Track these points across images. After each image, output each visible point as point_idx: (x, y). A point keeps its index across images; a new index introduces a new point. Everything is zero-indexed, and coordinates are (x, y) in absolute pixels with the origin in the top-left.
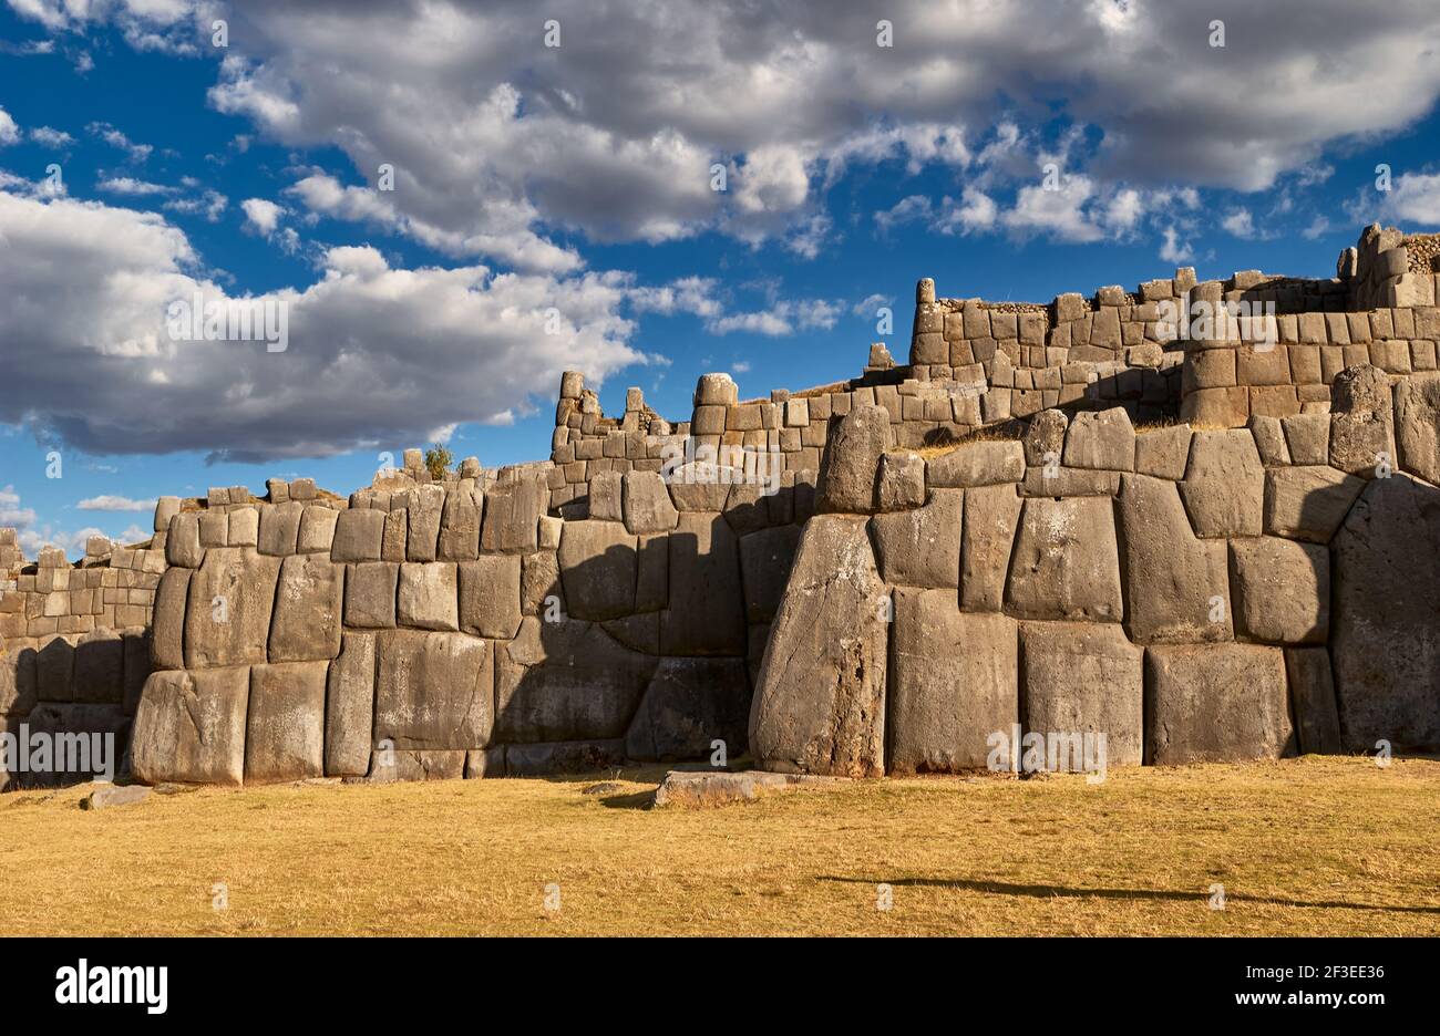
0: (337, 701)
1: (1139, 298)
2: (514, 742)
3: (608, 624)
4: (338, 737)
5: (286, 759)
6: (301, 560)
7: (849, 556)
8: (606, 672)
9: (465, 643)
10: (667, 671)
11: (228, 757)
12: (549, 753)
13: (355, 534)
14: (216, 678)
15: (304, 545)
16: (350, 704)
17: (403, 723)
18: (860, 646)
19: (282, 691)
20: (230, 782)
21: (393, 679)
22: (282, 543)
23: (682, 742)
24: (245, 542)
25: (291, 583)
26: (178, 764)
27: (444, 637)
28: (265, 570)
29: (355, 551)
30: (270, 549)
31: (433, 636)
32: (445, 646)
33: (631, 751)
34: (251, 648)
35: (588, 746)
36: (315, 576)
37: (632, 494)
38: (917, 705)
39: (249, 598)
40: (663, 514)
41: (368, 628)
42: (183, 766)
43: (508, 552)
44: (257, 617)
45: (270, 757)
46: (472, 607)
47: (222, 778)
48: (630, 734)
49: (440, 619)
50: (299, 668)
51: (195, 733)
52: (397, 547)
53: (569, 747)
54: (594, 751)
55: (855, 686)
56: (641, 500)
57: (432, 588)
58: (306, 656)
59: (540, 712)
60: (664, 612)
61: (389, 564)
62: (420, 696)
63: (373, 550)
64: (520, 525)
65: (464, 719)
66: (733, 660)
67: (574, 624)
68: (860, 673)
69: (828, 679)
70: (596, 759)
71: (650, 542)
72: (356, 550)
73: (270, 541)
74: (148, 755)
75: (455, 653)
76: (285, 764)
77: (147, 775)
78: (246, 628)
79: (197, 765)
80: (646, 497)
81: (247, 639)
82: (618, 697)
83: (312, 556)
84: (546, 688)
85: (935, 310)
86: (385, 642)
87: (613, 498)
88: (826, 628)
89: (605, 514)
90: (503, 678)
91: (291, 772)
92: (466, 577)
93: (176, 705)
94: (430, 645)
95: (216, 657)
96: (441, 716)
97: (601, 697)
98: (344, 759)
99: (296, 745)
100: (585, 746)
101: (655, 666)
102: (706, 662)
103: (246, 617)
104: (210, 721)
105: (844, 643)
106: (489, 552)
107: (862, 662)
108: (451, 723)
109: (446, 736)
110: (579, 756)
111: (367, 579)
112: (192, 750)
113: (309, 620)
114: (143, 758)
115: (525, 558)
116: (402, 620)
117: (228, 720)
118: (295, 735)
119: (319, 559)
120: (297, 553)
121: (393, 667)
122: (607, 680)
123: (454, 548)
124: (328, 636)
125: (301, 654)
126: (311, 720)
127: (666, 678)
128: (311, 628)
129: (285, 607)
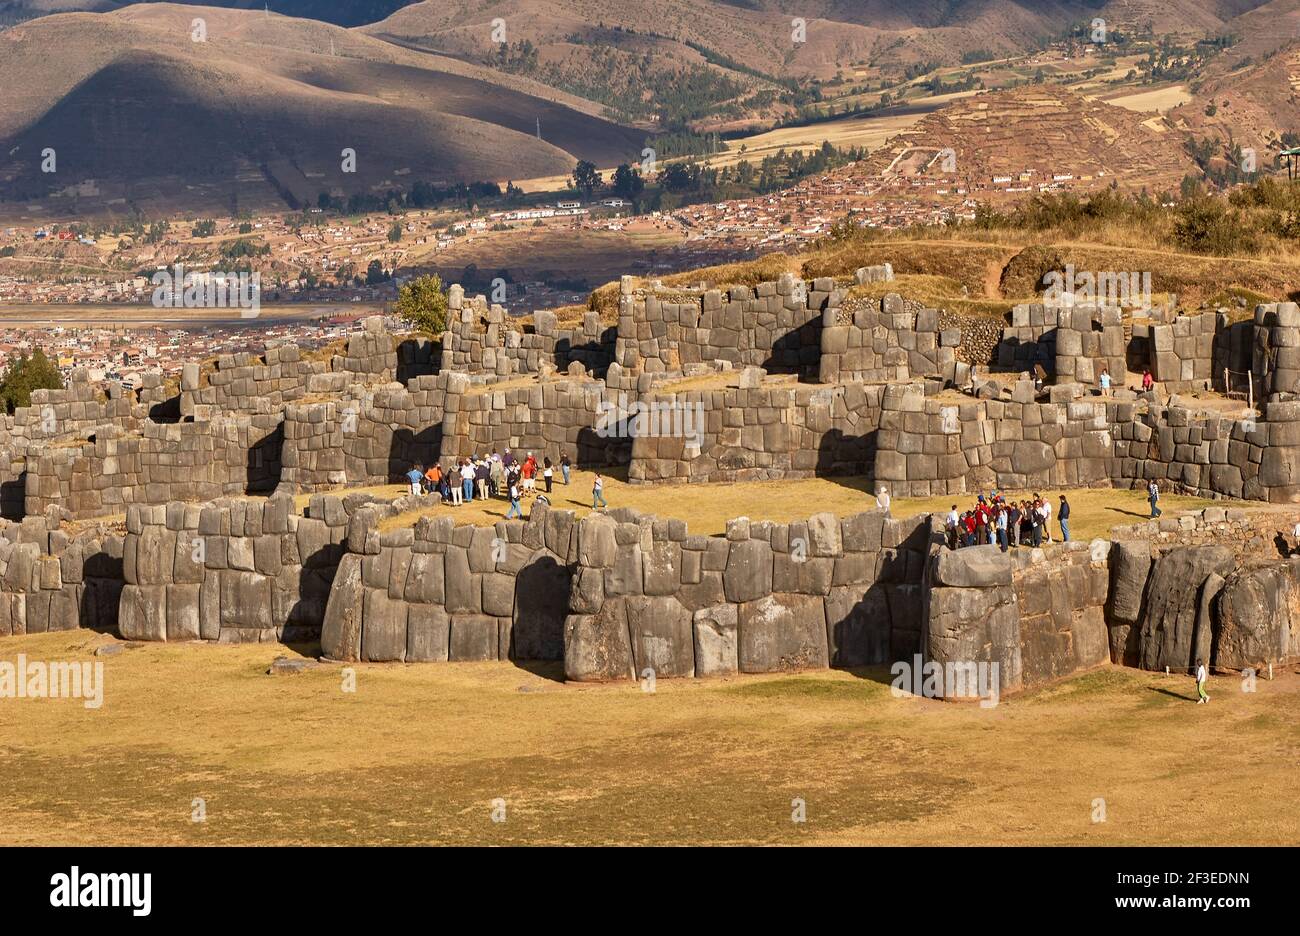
3: (318, 570)
4: (205, 621)
5: (183, 630)
6: (185, 533)
7: (352, 573)
9: (258, 578)
11: (158, 629)
12: (293, 632)
13: (208, 522)
14: (151, 591)
15: (186, 525)
16: (209, 605)
17: (232, 616)
18: (352, 611)
19: (180, 598)
20: (161, 640)
21: (227, 594)
22: (176, 523)
24: (160, 523)
25: (181, 545)
26: (138, 631)
27: (247, 574)
28: (169, 537)
30: (172, 527)
31: (243, 574)
32: (249, 579)
34: (166, 576)
36: (191, 542)
37: (327, 508)
39: (164, 552)
41: (216, 569)
42: (140, 634)
43: (275, 534)
44: (167, 561)
45: (176, 629)
46: (260, 561)
47: (157, 638)
49: (246, 566)
50: (187, 587)
51: (144, 617)
52: (227, 529)
53: (302, 630)
55: (350, 627)
57: (241, 550)
58: (189, 581)
61: (223, 537)
62: (238, 603)
63: (216, 530)
65: (257, 615)
68: (352, 622)
69: (341, 624)
72: (209, 531)
73: (171, 523)
74: (125, 626)
75: (253, 583)
76: (183, 633)
77: (125, 635)
78: (163, 568)
79: (146, 632)
81: (164, 572)
83: (190, 531)
86: (223, 576)
87: (319, 508)
88: (342, 603)
89: (316, 516)
91: (186, 637)
92: (257, 546)
93: (135, 603)
94: (242, 579)
95: (151, 580)
96: (247, 613)
97: (314, 606)
98: (207, 632)
99: (188, 624)
100: (309, 629)
103: (163, 562)
104: (150, 611)
105: (347, 610)
106: (266, 533)
107: (352, 618)
108: (251, 617)
109: (250, 622)
110: (307, 633)
111: (214, 545)
112: (143, 625)
113: (190, 564)
114: (123, 627)
115: (282, 537)
116: (231, 567)
117: (158, 612)
118: (187, 619)
119: (193, 533)
120: (183, 529)
121: (227, 588)
123: (251, 531)
124: (199, 572)
125: (187, 580)
126: (192, 613)
128: (190, 568)
129: (179, 557)
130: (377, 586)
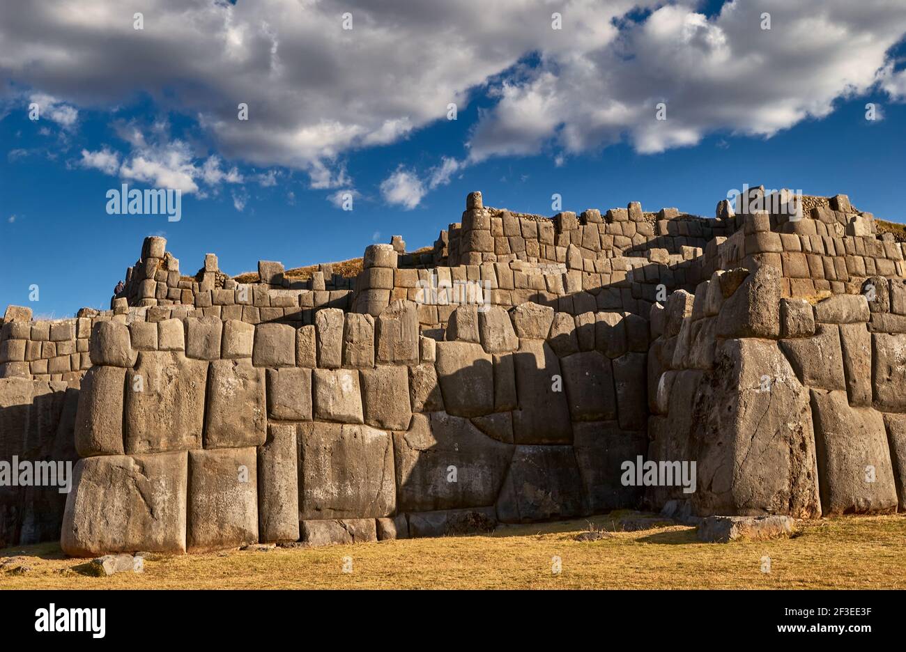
0: (273, 480)
1: (609, 218)
2: (413, 511)
3: (477, 419)
4: (275, 509)
5: (228, 529)
6: (229, 363)
7: (778, 367)
8: (482, 456)
9: (372, 434)
10: (524, 455)
11: (177, 529)
12: (444, 519)
13: (275, 343)
14: (162, 462)
15: (230, 351)
16: (284, 482)
17: (330, 497)
18: (801, 428)
19: (221, 472)
20: (175, 550)
21: (318, 463)
22: (207, 349)
23: (537, 508)
24: (175, 347)
25: (225, 382)
26: (130, 537)
27: (356, 428)
28: (197, 371)
29: (276, 358)
30: (199, 353)
31: (347, 427)
32: (359, 435)
33: (502, 515)
34: (188, 438)
35: (471, 512)
36: (244, 377)
37: (489, 323)
38: (843, 468)
39: (186, 394)
40: (510, 339)
41: (291, 420)
42: (135, 538)
43: (398, 363)
44: (193, 410)
45: (214, 528)
46: (376, 406)
47: (172, 546)
48: (500, 502)
49: (352, 414)
50: (234, 453)
51: (146, 509)
52: (310, 356)
53: (457, 513)
54: (476, 516)
55: (802, 456)
56: (495, 327)
58: (239, 443)
59: (435, 487)
60: (515, 411)
61: (304, 369)
62: (343, 474)
63: (288, 357)
64: (408, 343)
65: (379, 493)
66: (566, 447)
67: (454, 420)
68: (803, 447)
69: (784, 451)
70: (477, 522)
71: (503, 358)
73: (198, 346)
74: (97, 530)
75: (368, 441)
76: (228, 533)
78: (185, 419)
79: (150, 536)
80: (499, 326)
81: (185, 429)
82: (491, 474)
83: (238, 360)
84: (439, 468)
85: (485, 214)
86: (306, 432)
87: (473, 325)
88: (777, 415)
89: (469, 337)
90: (404, 461)
91: (232, 541)
92: (370, 381)
93: (125, 485)
94: (347, 435)
95: (158, 443)
96: (362, 491)
97: (480, 475)
99: (237, 517)
100: (469, 512)
101: (513, 451)
102: (549, 448)
103: (184, 410)
104: (161, 499)
105: (791, 426)
106: (384, 362)
107: (803, 439)
108: (369, 496)
109: (364, 507)
110: (466, 521)
111: (288, 381)
112: (144, 524)
113: (242, 414)
114: (91, 533)
115: (413, 369)
117: (176, 497)
118: (237, 509)
119: (245, 363)
120: (221, 357)
121: (316, 451)
122: (484, 462)
123: (358, 358)
124: (257, 427)
125: (235, 442)
127: (524, 460)
128: (244, 420)
129: (220, 402)
130: (832, 385)
